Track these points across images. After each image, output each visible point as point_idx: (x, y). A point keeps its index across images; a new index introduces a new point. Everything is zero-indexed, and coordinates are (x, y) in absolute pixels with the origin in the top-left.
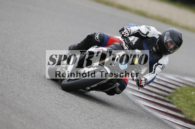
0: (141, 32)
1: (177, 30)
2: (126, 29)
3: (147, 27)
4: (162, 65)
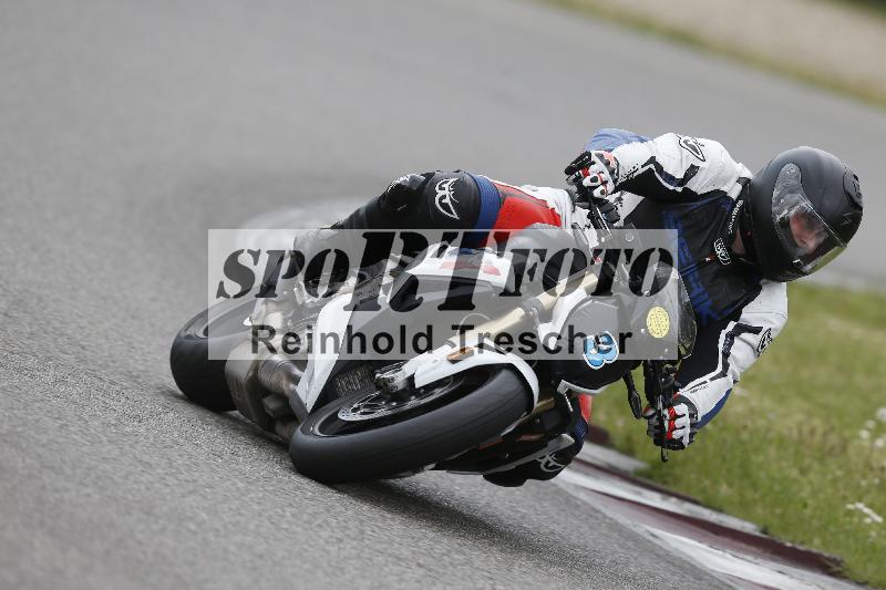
0: (660, 168)
1: (833, 156)
2: (601, 157)
3: (685, 142)
4: (761, 333)
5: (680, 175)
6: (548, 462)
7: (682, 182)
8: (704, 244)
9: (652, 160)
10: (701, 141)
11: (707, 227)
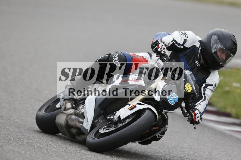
3: (181, 33)
4: (213, 86)
5: (182, 43)
6: (159, 135)
7: (183, 45)
8: (192, 62)
9: (174, 40)
10: (186, 32)
11: (192, 57)
